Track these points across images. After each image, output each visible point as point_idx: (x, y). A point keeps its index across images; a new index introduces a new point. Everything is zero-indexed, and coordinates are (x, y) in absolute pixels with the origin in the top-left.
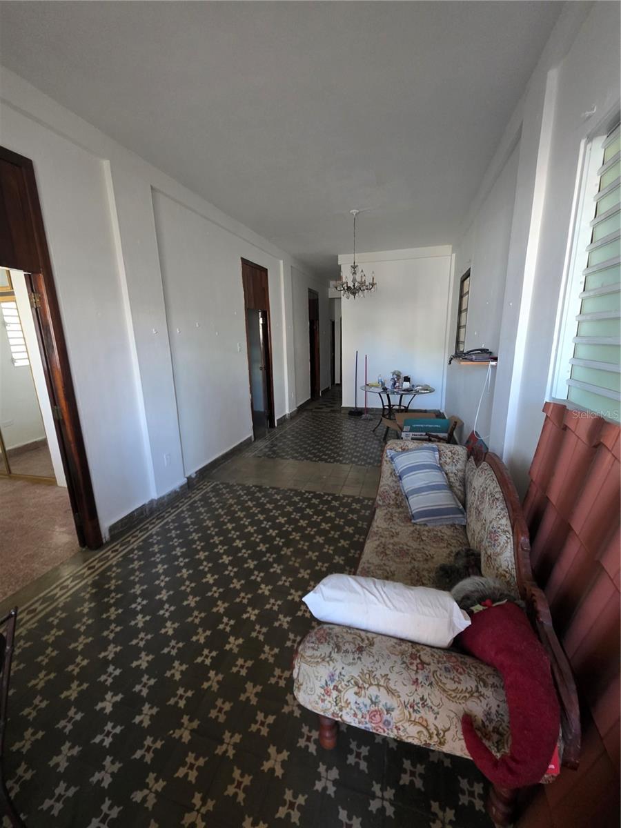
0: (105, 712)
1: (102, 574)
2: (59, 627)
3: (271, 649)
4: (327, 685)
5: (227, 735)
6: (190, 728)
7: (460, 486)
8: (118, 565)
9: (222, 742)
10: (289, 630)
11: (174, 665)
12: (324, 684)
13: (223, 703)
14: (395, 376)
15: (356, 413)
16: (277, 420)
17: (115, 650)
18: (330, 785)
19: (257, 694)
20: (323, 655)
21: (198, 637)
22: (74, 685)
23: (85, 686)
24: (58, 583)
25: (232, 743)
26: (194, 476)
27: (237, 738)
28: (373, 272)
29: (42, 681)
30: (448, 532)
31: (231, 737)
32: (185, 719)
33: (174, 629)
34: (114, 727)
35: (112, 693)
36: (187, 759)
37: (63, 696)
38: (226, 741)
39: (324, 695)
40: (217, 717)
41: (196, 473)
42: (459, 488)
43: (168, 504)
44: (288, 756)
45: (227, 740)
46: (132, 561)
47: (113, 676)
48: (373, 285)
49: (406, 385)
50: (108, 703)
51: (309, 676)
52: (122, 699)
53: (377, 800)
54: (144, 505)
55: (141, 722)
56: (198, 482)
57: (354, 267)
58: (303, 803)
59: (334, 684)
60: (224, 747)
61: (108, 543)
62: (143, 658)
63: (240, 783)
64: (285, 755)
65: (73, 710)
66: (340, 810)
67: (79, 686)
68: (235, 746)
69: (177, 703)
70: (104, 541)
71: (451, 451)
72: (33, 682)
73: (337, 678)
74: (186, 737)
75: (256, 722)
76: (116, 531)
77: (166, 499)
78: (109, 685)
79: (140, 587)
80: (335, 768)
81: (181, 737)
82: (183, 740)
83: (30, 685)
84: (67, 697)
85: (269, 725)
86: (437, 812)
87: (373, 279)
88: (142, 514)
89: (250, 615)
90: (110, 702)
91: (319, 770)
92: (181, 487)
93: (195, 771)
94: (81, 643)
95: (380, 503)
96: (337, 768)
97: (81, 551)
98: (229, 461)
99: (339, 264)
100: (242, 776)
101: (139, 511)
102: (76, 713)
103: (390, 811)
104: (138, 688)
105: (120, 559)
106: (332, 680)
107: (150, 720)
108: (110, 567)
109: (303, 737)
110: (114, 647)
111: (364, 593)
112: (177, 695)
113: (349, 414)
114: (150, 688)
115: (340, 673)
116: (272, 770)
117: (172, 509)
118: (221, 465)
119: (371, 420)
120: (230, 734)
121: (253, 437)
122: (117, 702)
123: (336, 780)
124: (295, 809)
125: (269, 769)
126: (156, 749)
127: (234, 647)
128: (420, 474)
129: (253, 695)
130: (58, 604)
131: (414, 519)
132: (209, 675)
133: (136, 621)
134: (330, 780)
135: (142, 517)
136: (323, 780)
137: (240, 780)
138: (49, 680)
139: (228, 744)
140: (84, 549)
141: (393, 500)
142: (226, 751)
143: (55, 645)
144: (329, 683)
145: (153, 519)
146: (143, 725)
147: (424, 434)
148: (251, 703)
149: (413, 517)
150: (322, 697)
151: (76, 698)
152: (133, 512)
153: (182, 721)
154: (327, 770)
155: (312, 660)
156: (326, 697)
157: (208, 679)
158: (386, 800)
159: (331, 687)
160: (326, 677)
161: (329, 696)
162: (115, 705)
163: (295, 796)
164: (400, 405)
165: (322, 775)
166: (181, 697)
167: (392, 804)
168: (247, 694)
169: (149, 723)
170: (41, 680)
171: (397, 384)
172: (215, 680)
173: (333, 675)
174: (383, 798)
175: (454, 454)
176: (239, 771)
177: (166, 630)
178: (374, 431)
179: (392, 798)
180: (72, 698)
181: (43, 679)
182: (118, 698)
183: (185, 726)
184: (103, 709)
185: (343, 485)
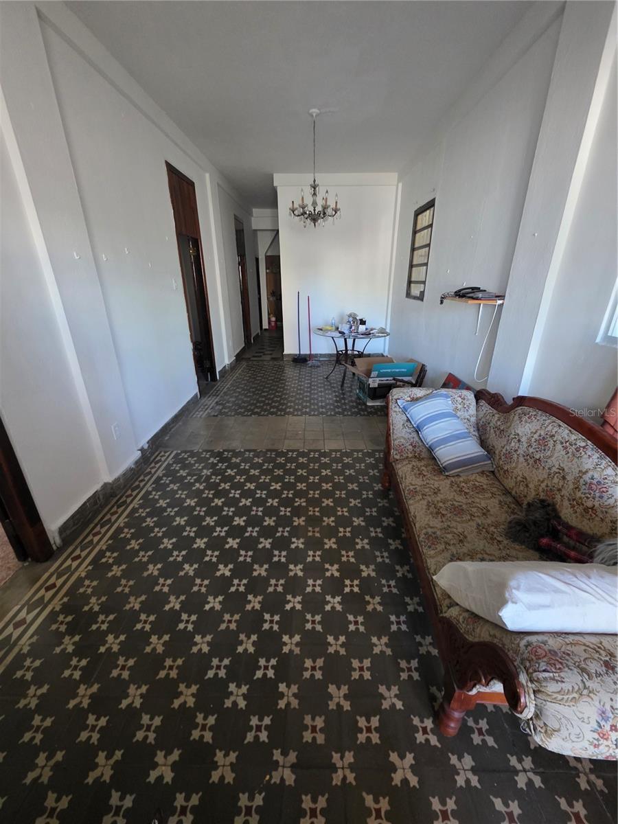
0: (165, 781)
1: (71, 592)
2: (38, 681)
3: (337, 639)
4: (600, 727)
5: (336, 757)
6: (288, 765)
7: (474, 431)
8: (89, 576)
9: (334, 769)
10: (345, 611)
11: (230, 690)
12: (595, 726)
13: (313, 719)
14: (351, 319)
15: (300, 360)
16: (219, 372)
17: (139, 692)
18: (470, 775)
19: (346, 697)
20: (576, 688)
21: (244, 645)
22: (101, 758)
23: (118, 754)
24: (7, 619)
25: (346, 765)
26: (146, 447)
27: (349, 757)
28: (337, 195)
29: (47, 769)
30: (483, 481)
31: (342, 758)
32: (277, 755)
33: (209, 644)
34: (187, 799)
35: (163, 753)
36: (304, 806)
37: (90, 780)
38: (338, 766)
39: (598, 740)
40: (314, 739)
41: (148, 442)
42: (474, 433)
43: (125, 486)
44: (414, 758)
45: (339, 764)
46: (109, 567)
47: (153, 728)
48: (336, 211)
49: (362, 328)
50: (164, 768)
51: (568, 720)
52: (180, 755)
53: (520, 774)
54: (96, 492)
55: (222, 778)
56: (152, 454)
57: (314, 187)
58: (455, 807)
59: (610, 723)
60: (340, 772)
61: (61, 550)
62: (185, 693)
63: (378, 811)
64: (410, 758)
65: (115, 796)
66: (494, 800)
67: (108, 758)
68: (352, 767)
69: (257, 737)
70: (55, 548)
71: (460, 397)
72: (31, 776)
73: (611, 715)
74: (290, 778)
75: (361, 731)
76: (68, 532)
77: (121, 480)
78: (153, 742)
79: (136, 599)
80: (466, 754)
81: (282, 780)
82: (287, 783)
83: (28, 781)
84: (97, 780)
85: (376, 729)
86: (575, 765)
87: (336, 202)
88: (95, 503)
89: (294, 603)
90: (165, 765)
91: (452, 762)
92: (136, 463)
93: (319, 817)
94: (83, 696)
95: (397, 457)
96: (469, 754)
97: (23, 567)
98: (180, 423)
99: (275, 185)
100: (377, 801)
101: (92, 500)
102: (122, 798)
103: (537, 781)
104: (196, 734)
105: (90, 568)
106: (606, 719)
107: (233, 771)
108: (80, 581)
109: (418, 731)
110: (137, 689)
111: (574, 591)
112: (252, 727)
113: (293, 361)
114: (212, 728)
115: (612, 707)
116: (405, 781)
117: (133, 491)
118: (173, 430)
119: (318, 367)
120: (339, 755)
121: (199, 394)
122: (175, 763)
123: (472, 767)
124: (451, 818)
125: (402, 781)
126: (258, 807)
127: (293, 647)
128: (442, 424)
129: (342, 699)
130: (21, 650)
131: (447, 472)
132: (280, 690)
133: (152, 646)
134: (468, 770)
135: (96, 507)
136: (462, 772)
137: (377, 806)
138: (57, 764)
139: (343, 768)
140: (26, 564)
141: (411, 453)
142: (345, 778)
143: (43, 709)
144: (602, 723)
145: (113, 506)
146: (226, 781)
147: (391, 378)
148: (345, 709)
149: (445, 469)
150: (596, 742)
151: (112, 777)
152: (85, 504)
153: (275, 758)
154: (459, 760)
155: (566, 697)
156: (602, 741)
157: (282, 695)
158: (529, 771)
159: (607, 728)
160: (595, 717)
161: (607, 739)
162: (174, 767)
163: (443, 803)
164: (353, 350)
165: (458, 767)
166: (259, 728)
167: (536, 773)
168: (336, 700)
169: (234, 775)
170: (43, 768)
171: (353, 328)
172: (290, 694)
173: (604, 712)
174: (525, 771)
175: (464, 399)
176: (371, 797)
177: (199, 647)
178: (327, 378)
179: (533, 767)
180: (107, 778)
181: (46, 765)
182: (175, 756)
183: (281, 763)
184: (161, 778)
185: (324, 440)
